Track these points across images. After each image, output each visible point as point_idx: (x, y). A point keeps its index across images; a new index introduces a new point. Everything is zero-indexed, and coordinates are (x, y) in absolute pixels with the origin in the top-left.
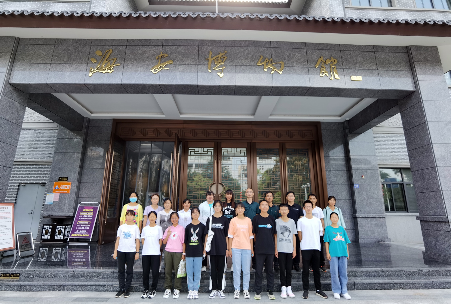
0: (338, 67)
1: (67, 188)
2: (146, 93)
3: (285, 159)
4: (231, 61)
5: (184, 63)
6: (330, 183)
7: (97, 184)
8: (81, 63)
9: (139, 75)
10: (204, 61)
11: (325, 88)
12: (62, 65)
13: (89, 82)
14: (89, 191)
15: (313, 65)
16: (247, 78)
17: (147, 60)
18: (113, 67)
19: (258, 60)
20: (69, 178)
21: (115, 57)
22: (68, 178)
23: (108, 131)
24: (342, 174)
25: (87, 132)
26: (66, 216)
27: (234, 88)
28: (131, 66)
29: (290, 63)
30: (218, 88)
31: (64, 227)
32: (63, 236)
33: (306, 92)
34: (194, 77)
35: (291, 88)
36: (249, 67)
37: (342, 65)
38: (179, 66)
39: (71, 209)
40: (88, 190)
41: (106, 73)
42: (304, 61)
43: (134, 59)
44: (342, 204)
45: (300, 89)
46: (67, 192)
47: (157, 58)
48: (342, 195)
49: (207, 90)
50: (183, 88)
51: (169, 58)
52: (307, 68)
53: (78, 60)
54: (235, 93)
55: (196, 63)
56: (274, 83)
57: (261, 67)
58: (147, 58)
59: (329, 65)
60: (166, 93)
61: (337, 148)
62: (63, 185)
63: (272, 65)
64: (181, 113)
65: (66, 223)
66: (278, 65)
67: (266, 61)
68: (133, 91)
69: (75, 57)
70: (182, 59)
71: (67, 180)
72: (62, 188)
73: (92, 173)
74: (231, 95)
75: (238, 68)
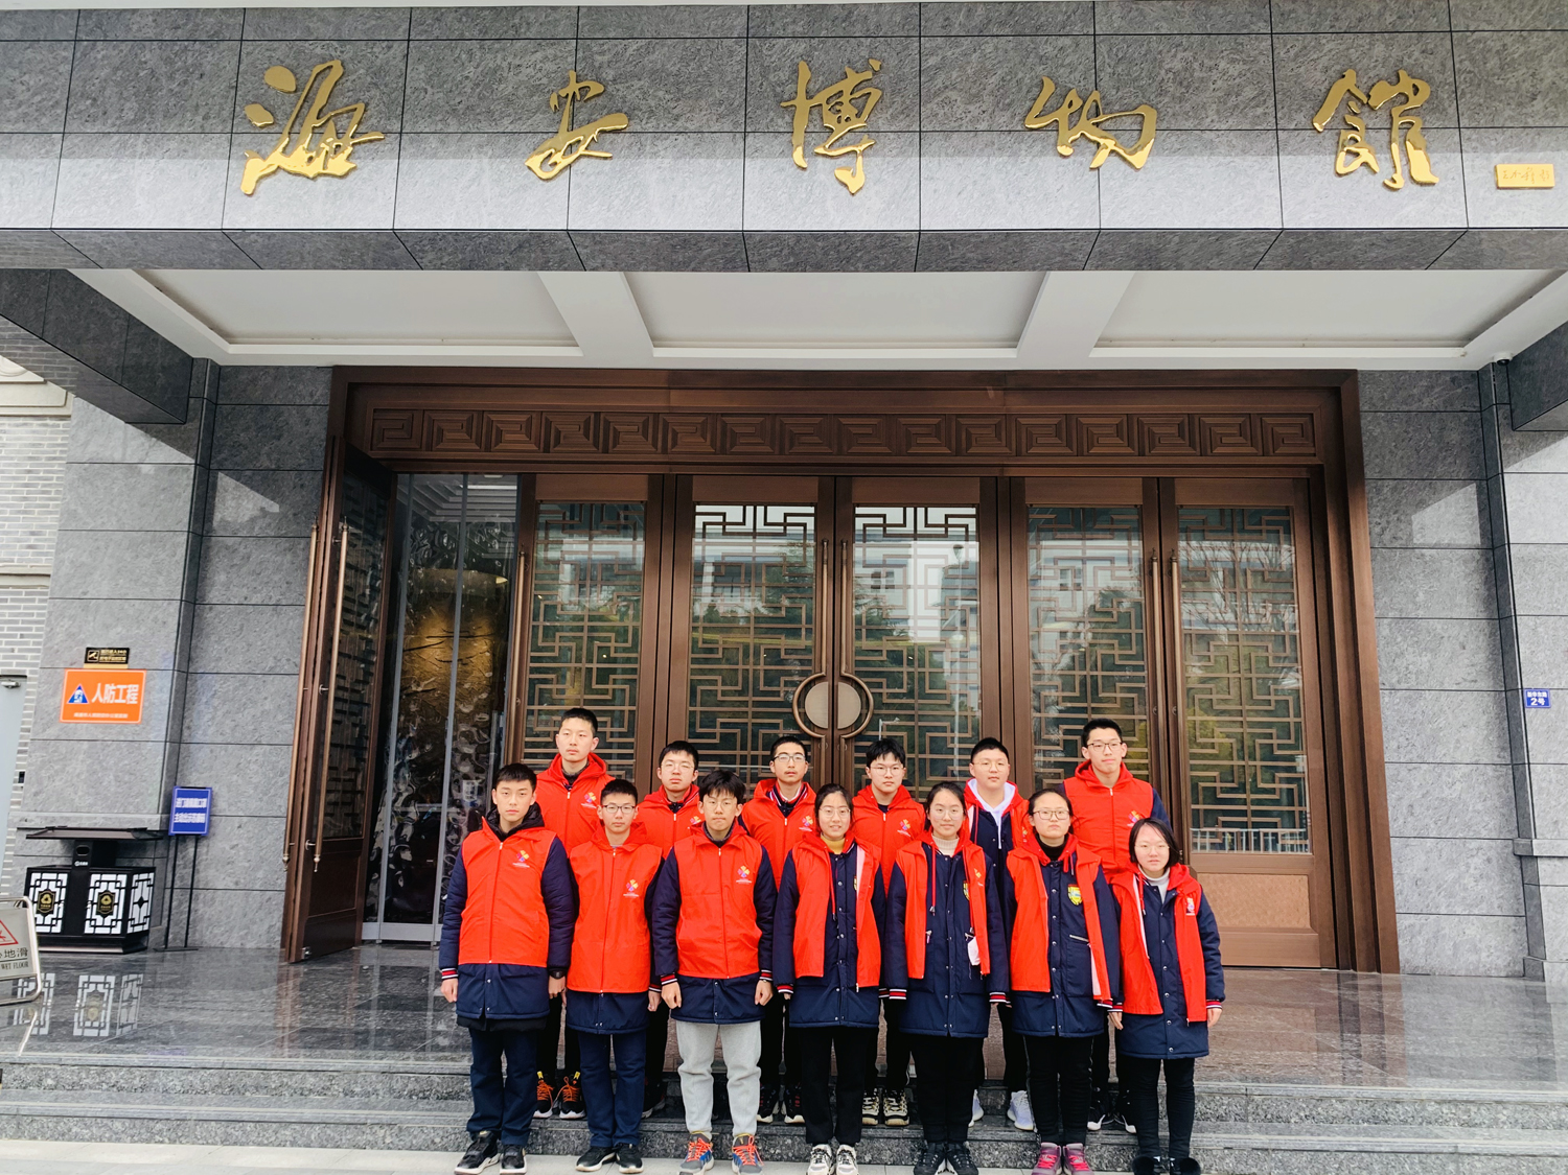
0: (1433, 120)
1: (128, 696)
2: (507, 269)
3: (1170, 562)
4: (903, 113)
5: (679, 124)
6: (1399, 682)
7: (266, 677)
8: (202, 126)
9: (473, 188)
10: (772, 114)
11: (1358, 232)
12: (116, 137)
13: (244, 219)
14: (228, 712)
15: (1300, 119)
16: (975, 196)
17: (509, 115)
18: (350, 149)
19: (1028, 104)
20: (132, 652)
21: (357, 101)
22: (128, 650)
23: (310, 427)
24: (1461, 639)
25: (210, 430)
26: (128, 830)
27: (914, 242)
28: (433, 140)
29: (1187, 113)
30: (840, 244)
31: (123, 878)
32: (120, 923)
33: (1262, 250)
34: (729, 193)
35: (1186, 235)
36: (987, 137)
37: (1452, 111)
38: (658, 143)
39: (151, 795)
40: (226, 708)
41: (320, 180)
42: (1256, 101)
43: (448, 108)
44: (1458, 786)
45: (1234, 241)
46: (125, 716)
47: (554, 102)
48: (1458, 741)
49: (785, 252)
50: (674, 247)
51: (608, 103)
52: (1271, 134)
53: (189, 115)
54: (920, 261)
55: (736, 123)
56: (1105, 216)
57: (1042, 134)
58: (509, 102)
59: (1385, 116)
60: (594, 269)
61: (1442, 502)
62: (107, 686)
63: (1097, 124)
64: (657, 340)
65: (126, 863)
66: (1128, 123)
67: (1071, 104)
68: (446, 260)
69: (173, 101)
70: (672, 105)
71: (126, 662)
72: (101, 700)
73: (242, 626)
74: (899, 270)
75: (934, 142)
